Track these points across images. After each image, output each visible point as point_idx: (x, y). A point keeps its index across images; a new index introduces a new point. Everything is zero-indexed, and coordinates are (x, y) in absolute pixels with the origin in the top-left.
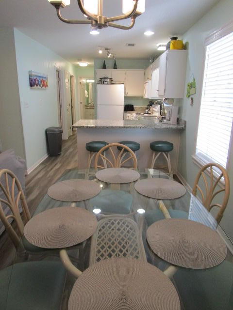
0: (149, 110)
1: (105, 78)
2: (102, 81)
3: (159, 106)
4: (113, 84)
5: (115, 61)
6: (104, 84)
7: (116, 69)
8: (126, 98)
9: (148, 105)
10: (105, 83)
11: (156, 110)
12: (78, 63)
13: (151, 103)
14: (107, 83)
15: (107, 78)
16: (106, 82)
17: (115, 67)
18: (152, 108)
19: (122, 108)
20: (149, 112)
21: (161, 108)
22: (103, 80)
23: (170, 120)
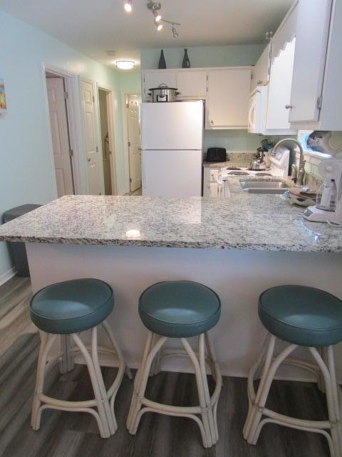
0: (262, 161)
1: (160, 89)
2: (155, 95)
3: (287, 152)
4: (180, 101)
5: (186, 50)
6: (158, 101)
7: (189, 67)
8: (207, 133)
9: (259, 150)
10: (160, 99)
11: (279, 163)
12: (114, 62)
13: (268, 144)
14: (164, 99)
15: (167, 88)
16: (161, 97)
17: (186, 63)
18: (267, 157)
19: (198, 157)
20: (261, 167)
21: (292, 159)
22: (157, 92)
23: (331, 209)
